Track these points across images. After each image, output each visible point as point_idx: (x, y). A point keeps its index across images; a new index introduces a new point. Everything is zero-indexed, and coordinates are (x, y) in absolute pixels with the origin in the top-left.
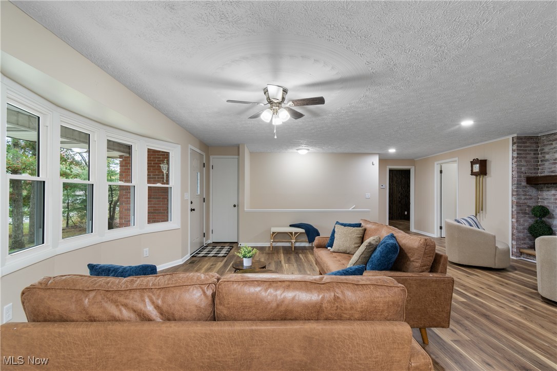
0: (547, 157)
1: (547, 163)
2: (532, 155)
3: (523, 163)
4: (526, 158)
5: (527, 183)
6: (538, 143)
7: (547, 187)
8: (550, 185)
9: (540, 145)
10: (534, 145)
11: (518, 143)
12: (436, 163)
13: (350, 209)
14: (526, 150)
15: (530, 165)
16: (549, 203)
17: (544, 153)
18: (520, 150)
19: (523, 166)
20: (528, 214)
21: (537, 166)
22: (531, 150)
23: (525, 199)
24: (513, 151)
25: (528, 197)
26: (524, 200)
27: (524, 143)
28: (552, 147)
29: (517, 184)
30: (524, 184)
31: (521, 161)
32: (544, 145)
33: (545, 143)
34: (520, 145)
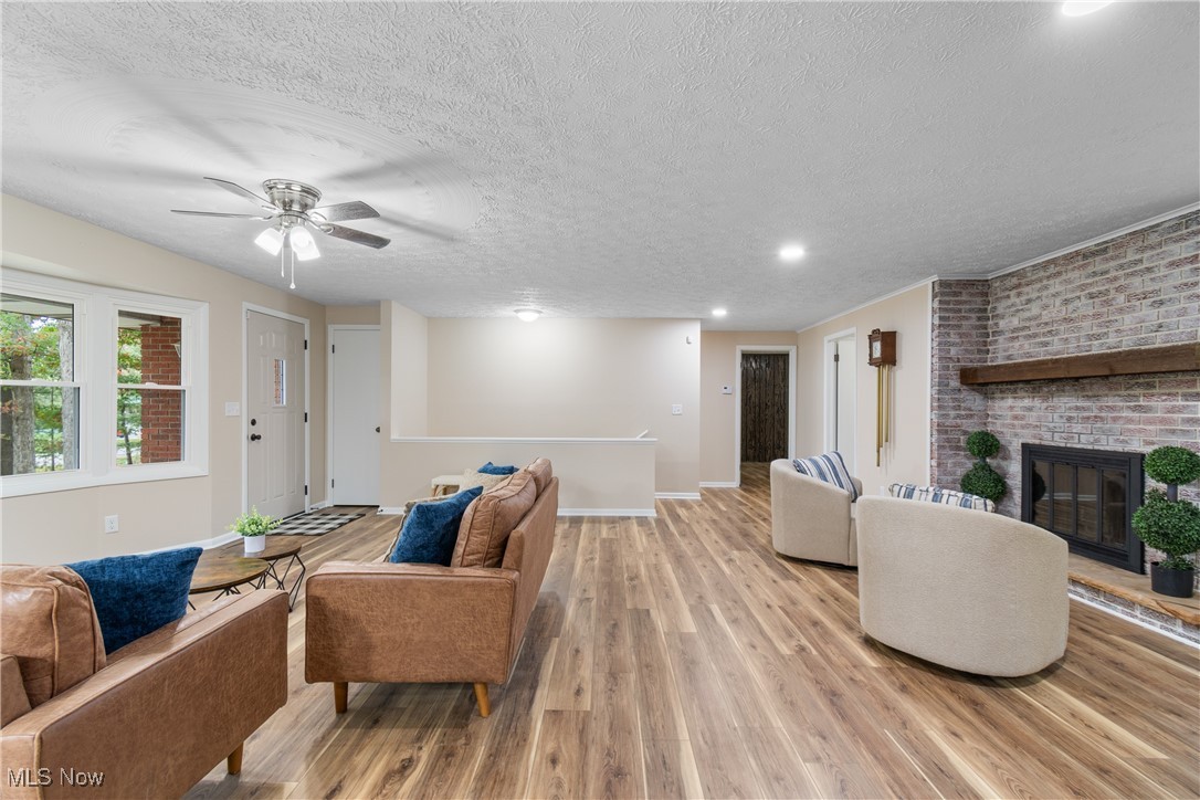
0: (1002, 324)
1: (1001, 339)
2: (974, 322)
3: (954, 338)
4: (959, 326)
5: (962, 383)
6: (986, 295)
7: (1002, 392)
8: (1005, 387)
9: (990, 299)
10: (979, 299)
11: (942, 294)
12: (826, 339)
13: (638, 439)
14: (960, 311)
15: (969, 342)
16: (1003, 425)
17: (997, 316)
18: (946, 310)
19: (954, 344)
20: (965, 450)
21: (985, 343)
22: (970, 310)
23: (958, 416)
24: (934, 311)
25: (963, 413)
26: (955, 418)
27: (956, 294)
28: (1009, 302)
29: (940, 384)
30: (955, 383)
31: (948, 334)
32: (998, 300)
33: (999, 295)
34: (947, 298)
